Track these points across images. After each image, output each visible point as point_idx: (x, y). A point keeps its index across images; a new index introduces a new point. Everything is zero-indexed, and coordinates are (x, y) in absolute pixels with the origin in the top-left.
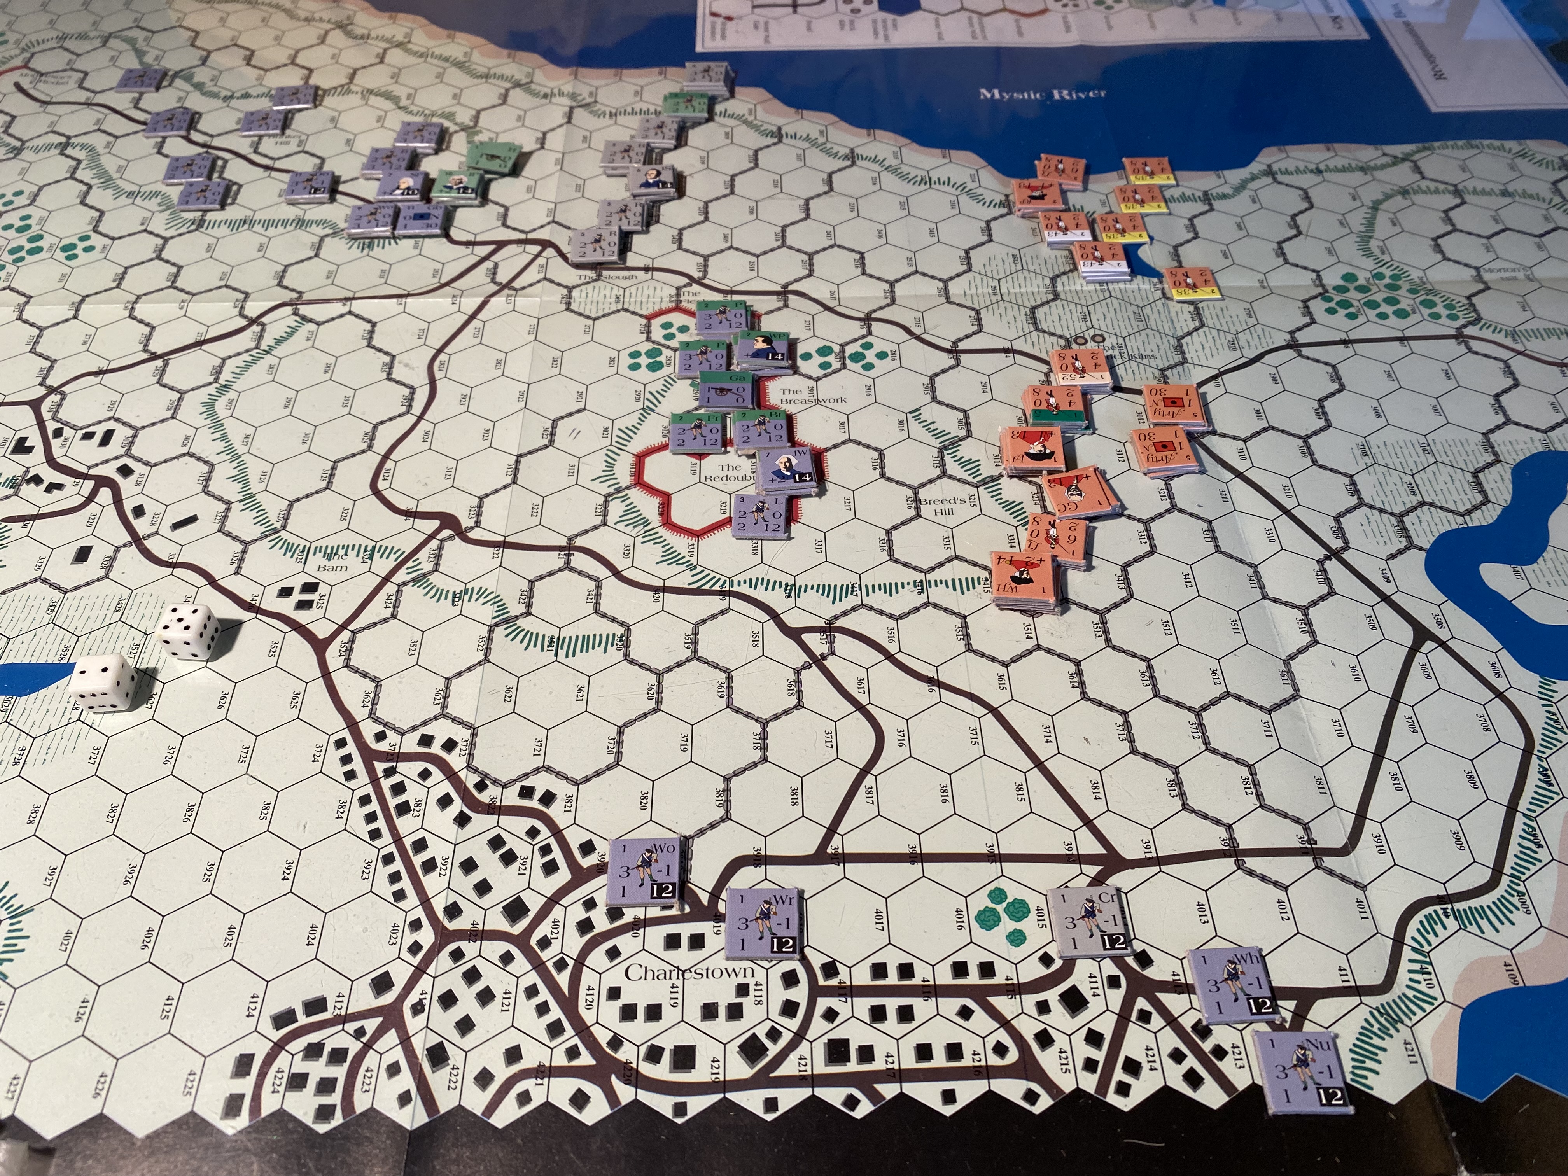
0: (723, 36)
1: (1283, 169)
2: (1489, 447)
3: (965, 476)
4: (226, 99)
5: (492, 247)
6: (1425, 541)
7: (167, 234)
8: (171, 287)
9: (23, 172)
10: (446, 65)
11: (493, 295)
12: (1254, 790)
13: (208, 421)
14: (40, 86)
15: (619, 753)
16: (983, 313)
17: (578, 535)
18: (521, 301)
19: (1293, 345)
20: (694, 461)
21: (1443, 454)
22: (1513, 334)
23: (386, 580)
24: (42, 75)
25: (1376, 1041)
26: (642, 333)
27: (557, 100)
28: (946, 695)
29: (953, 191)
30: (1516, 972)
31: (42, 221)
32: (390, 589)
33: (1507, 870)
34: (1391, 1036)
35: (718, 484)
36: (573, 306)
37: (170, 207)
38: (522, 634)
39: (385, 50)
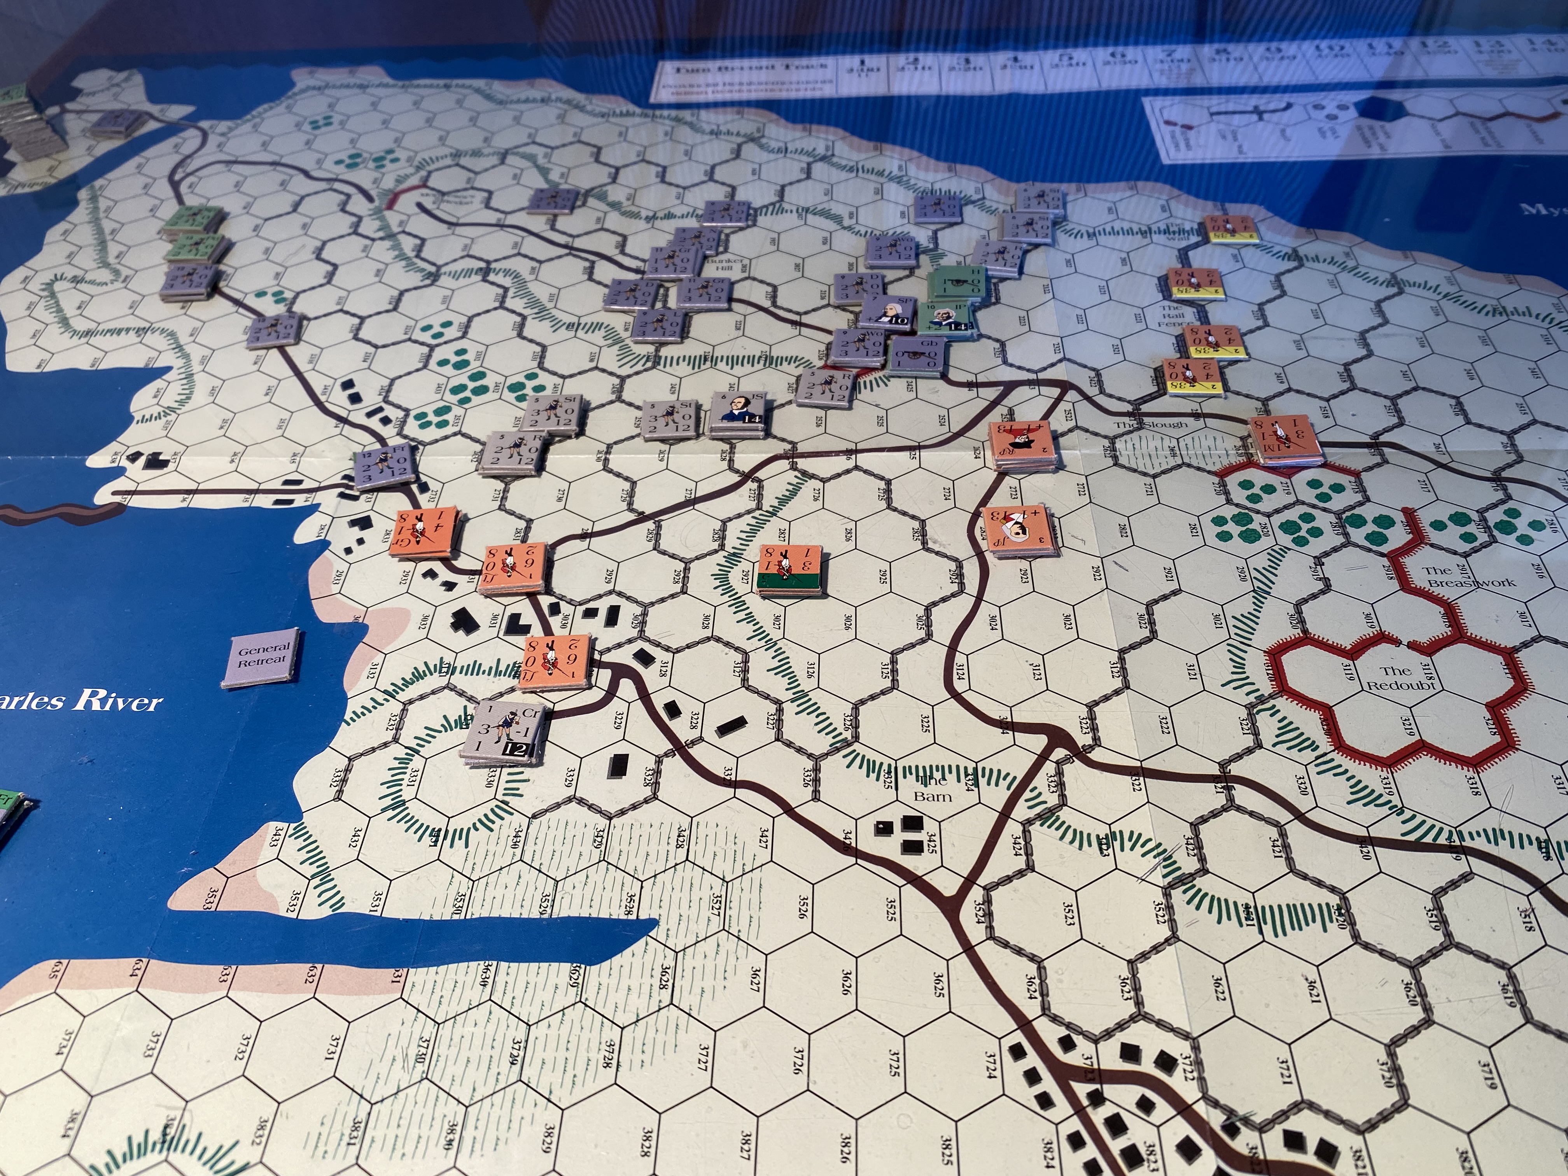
0: (1189, 148)
4: (648, 219)
5: (999, 389)
7: (624, 371)
9: (447, 300)
10: (882, 180)
13: (726, 598)
14: (443, 206)
15: (1402, 1086)
17: (1230, 761)
20: (1346, 661)
23: (1005, 815)
24: (443, 194)
26: (1217, 494)
32: (1013, 829)
35: (1388, 694)
36: (1122, 461)
37: (618, 341)
38: (1206, 902)
39: (809, 164)
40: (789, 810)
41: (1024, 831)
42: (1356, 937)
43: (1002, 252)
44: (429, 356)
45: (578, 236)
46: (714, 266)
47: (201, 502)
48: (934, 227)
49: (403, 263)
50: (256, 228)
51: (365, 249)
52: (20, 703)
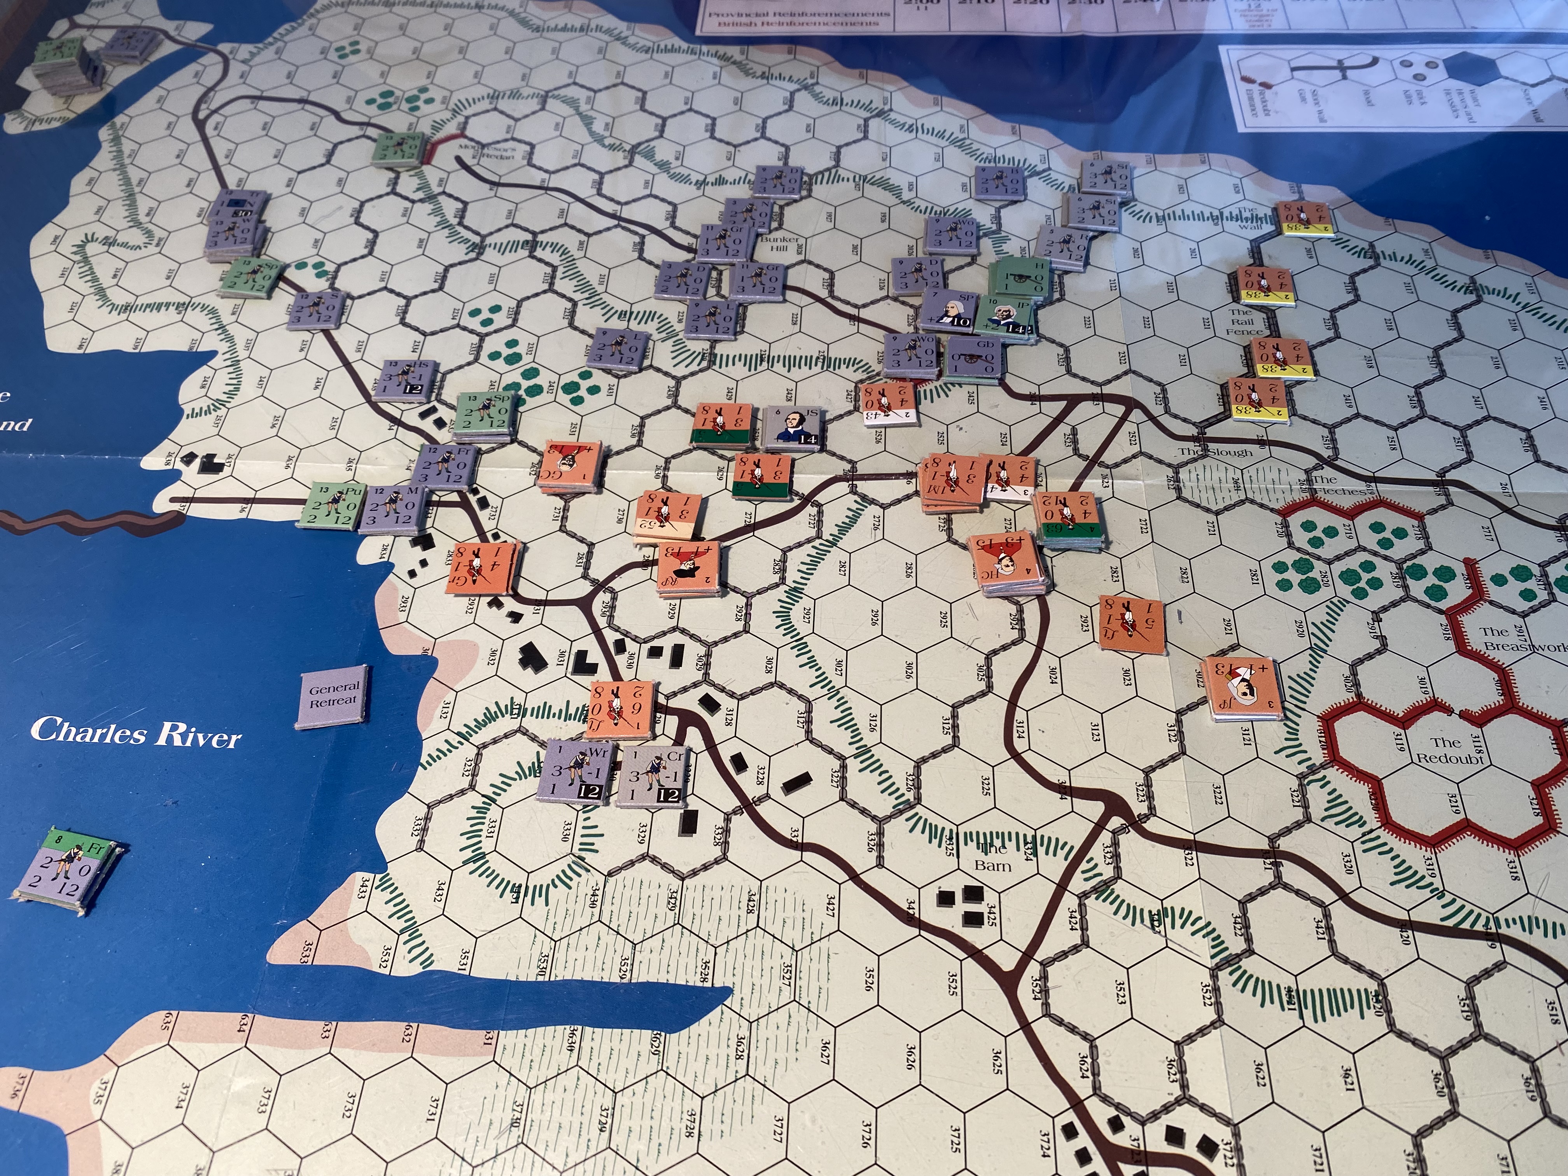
0: (1267, 112)
4: (699, 184)
5: (1064, 404)
7: (680, 371)
8: (700, 447)
9: (493, 279)
10: (943, 143)
11: (1083, 474)
13: (788, 639)
14: (484, 161)
17: (1279, 836)
18: (1121, 485)
20: (1398, 730)
23: (1062, 887)
24: (483, 146)
26: (1280, 535)
32: (1069, 902)
35: (1437, 767)
36: (1186, 494)
37: (672, 334)
38: (1252, 983)
39: (866, 120)
40: (854, 877)
41: (1080, 905)
42: (1391, 1024)
43: (1066, 242)
44: (480, 347)
46: (769, 245)
47: (260, 513)
48: (998, 204)
49: (446, 232)
50: (290, 183)
51: (406, 213)
52: (103, 736)
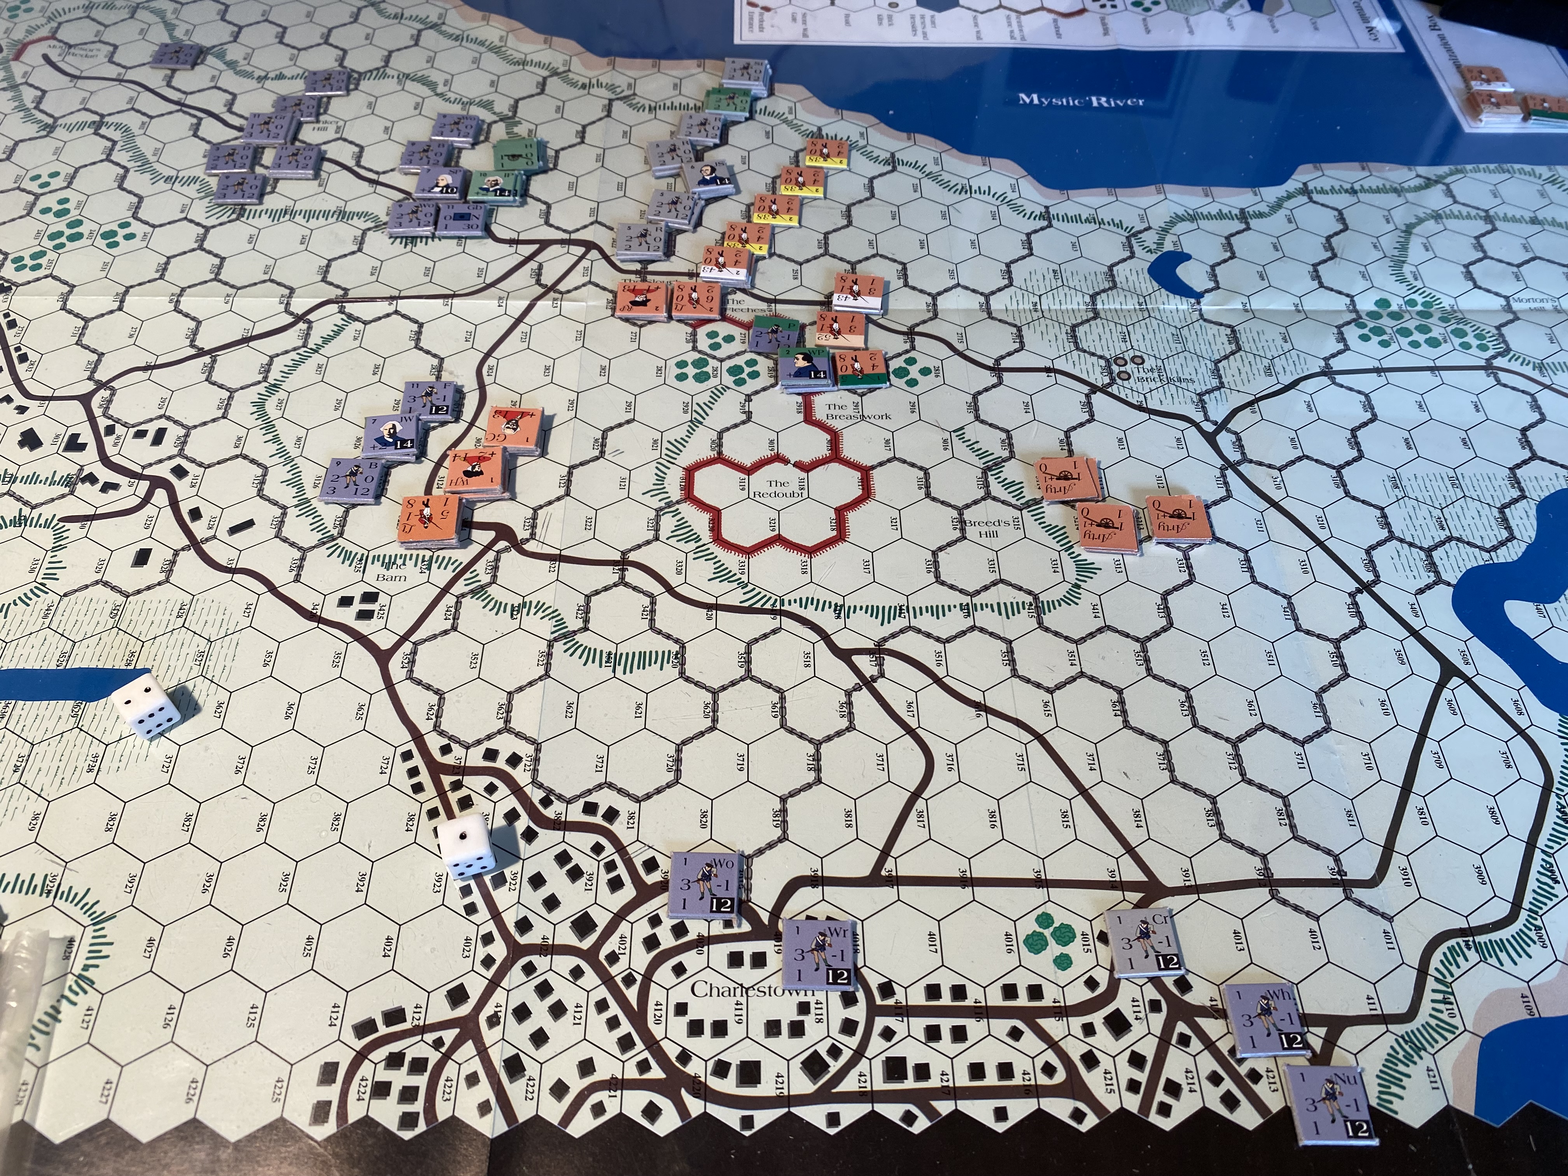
0: (761, 29)
1: (1319, 189)
2: (1516, 482)
3: (1009, 498)
4: (260, 79)
5: (536, 246)
6: (1452, 576)
7: (208, 223)
8: (215, 279)
9: (58, 152)
10: (483, 49)
11: (539, 298)
12: (1287, 821)
13: (260, 422)
14: (69, 59)
15: (678, 771)
16: (1025, 331)
17: (631, 550)
18: (567, 306)
19: (1327, 372)
20: (743, 476)
21: (1471, 488)
22: (1541, 367)
23: (445, 591)
24: (70, 46)
25: (1401, 1067)
26: (688, 342)
27: (595, 91)
28: (994, 721)
29: (993, 201)
30: (1532, 1004)
31: (80, 205)
32: (449, 600)
33: (1526, 904)
34: (1415, 1063)
35: (766, 500)
38: (579, 651)
39: (420, 31)
40: (272, 589)
41: (457, 602)
42: (682, 674)
44: (34, 204)
45: (191, 93)
46: (312, 126)
48: (516, 97)
49: (22, 114)
